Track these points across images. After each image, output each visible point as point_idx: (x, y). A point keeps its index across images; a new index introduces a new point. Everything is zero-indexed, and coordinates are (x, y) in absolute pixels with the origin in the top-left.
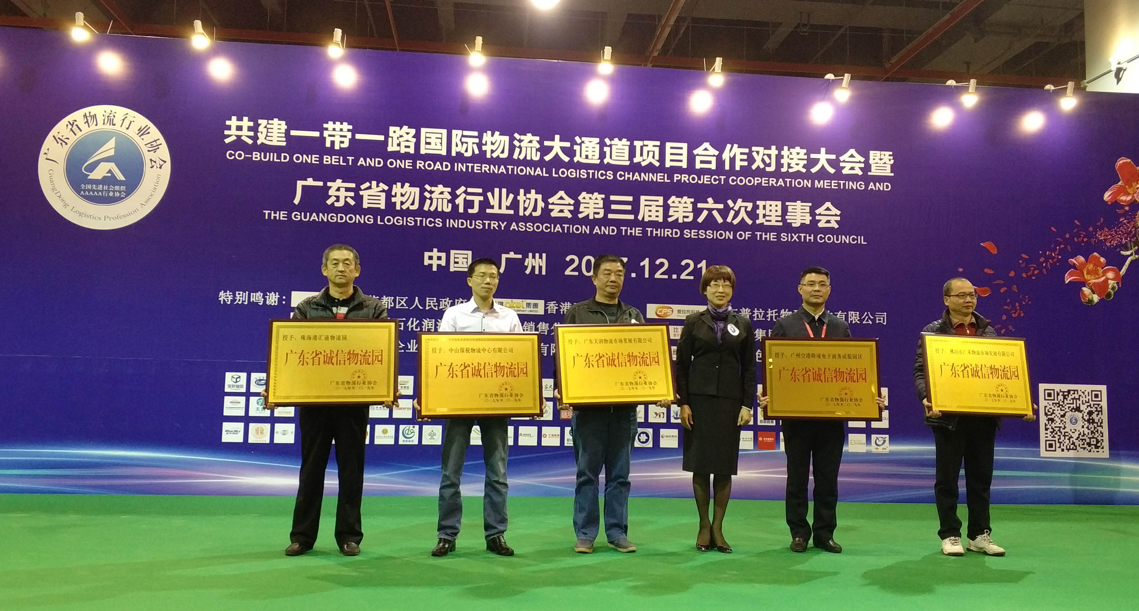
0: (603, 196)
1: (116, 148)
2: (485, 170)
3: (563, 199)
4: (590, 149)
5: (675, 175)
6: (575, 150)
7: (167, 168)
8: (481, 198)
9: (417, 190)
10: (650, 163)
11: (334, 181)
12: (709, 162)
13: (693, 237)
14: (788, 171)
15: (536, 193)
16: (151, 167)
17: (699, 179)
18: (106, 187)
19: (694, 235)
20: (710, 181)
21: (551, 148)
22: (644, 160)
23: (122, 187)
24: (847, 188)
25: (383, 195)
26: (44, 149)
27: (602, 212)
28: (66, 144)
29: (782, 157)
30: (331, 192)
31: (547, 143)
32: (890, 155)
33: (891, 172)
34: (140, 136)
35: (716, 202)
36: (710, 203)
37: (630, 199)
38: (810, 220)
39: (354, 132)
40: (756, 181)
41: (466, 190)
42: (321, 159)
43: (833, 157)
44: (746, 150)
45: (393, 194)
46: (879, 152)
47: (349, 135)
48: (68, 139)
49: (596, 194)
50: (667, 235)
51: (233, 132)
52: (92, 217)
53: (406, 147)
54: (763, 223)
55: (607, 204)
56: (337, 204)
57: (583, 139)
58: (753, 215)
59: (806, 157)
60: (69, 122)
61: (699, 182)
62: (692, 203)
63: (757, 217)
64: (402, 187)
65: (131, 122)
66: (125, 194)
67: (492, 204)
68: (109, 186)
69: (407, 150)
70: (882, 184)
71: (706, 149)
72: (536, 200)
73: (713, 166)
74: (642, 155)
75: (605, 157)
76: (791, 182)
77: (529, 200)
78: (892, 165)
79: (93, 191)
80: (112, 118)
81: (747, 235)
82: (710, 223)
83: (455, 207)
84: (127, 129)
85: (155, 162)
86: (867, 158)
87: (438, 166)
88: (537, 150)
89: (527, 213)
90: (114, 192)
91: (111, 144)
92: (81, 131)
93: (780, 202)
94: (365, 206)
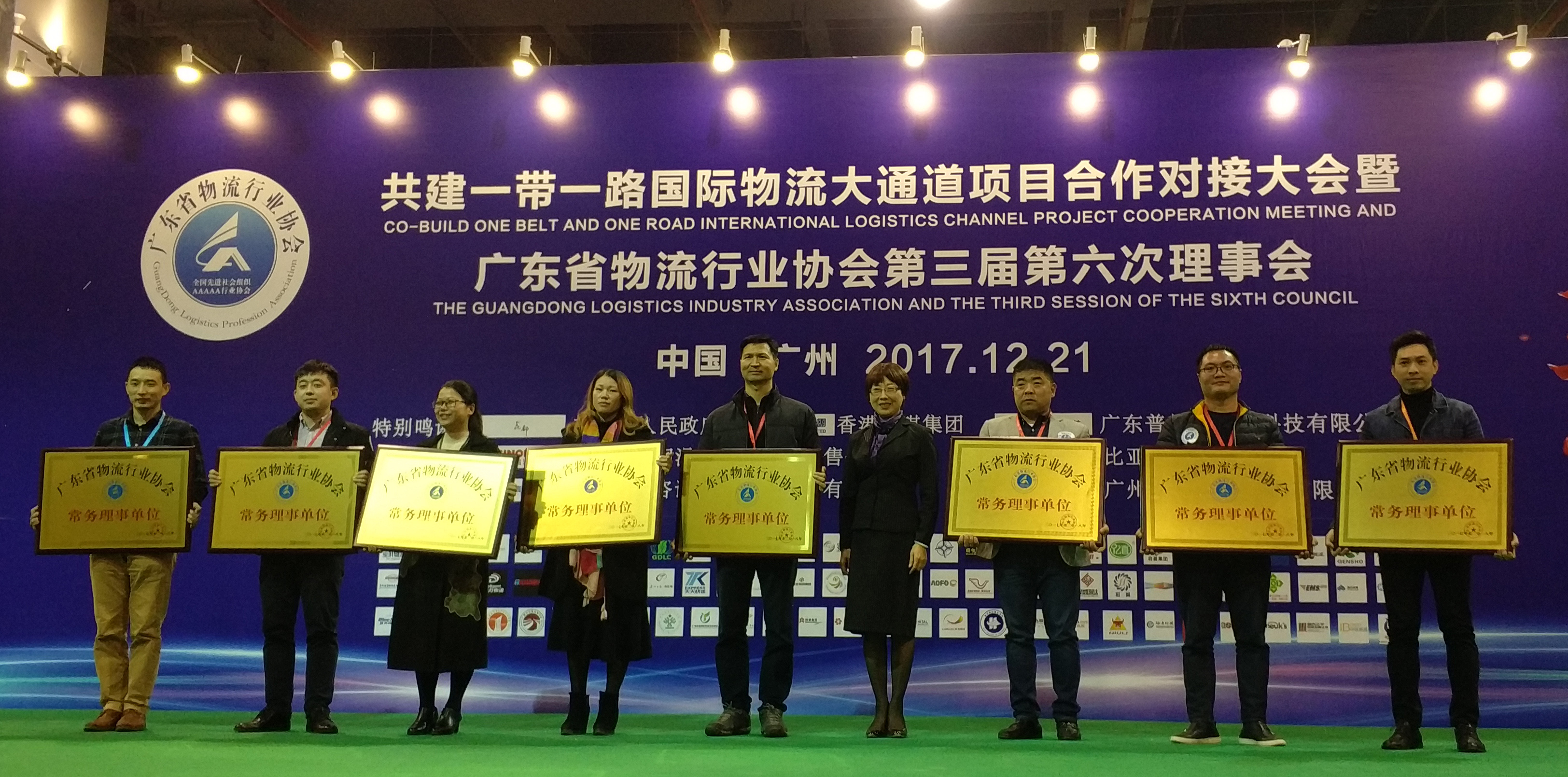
0: (923, 252)
1: (240, 228)
2: (745, 225)
3: (862, 260)
4: (902, 184)
5: (1036, 214)
6: (880, 187)
7: (306, 249)
8: (740, 267)
9: (647, 260)
10: (996, 197)
11: (531, 255)
12: (1091, 190)
13: (1066, 306)
14: (1220, 195)
15: (821, 254)
16: (285, 250)
17: (1074, 216)
18: (225, 282)
19: (1068, 304)
20: (1093, 219)
21: (843, 186)
22: (985, 194)
23: (246, 280)
24: (1321, 216)
25: (599, 270)
26: (148, 235)
27: (921, 276)
28: (176, 225)
29: (1210, 174)
30: (527, 271)
31: (836, 179)
32: (1392, 160)
33: (1396, 186)
34: (270, 209)
35: (1101, 251)
36: (1094, 253)
37: (965, 253)
38: (1260, 271)
39: (557, 183)
40: (1168, 214)
41: (718, 256)
42: (513, 225)
43: (1295, 168)
44: (1150, 168)
45: (613, 268)
46: (1373, 156)
47: (552, 188)
48: (179, 218)
49: (912, 250)
50: (1025, 305)
51: (394, 194)
52: (207, 324)
53: (632, 199)
54: (1181, 279)
55: (929, 263)
56: (534, 288)
57: (891, 169)
58: (1164, 267)
59: (1249, 172)
60: (180, 196)
61: (1074, 221)
62: (1063, 254)
63: (1171, 270)
64: (626, 257)
65: (259, 190)
66: (249, 290)
67: (755, 275)
68: (229, 279)
69: (633, 204)
70: (1380, 206)
71: (1084, 171)
72: (821, 264)
73: (1096, 196)
74: (982, 186)
75: (925, 194)
76: (1225, 213)
77: (810, 266)
78: (1395, 175)
79: (210, 288)
80: (234, 186)
81: (1156, 298)
82: (1094, 282)
83: (702, 282)
84: (254, 199)
85: (290, 243)
86: (1353, 167)
87: (677, 222)
88: (822, 190)
89: (808, 285)
90: (235, 287)
91: (233, 221)
92: (195, 206)
93: (1208, 245)
94: (574, 288)
